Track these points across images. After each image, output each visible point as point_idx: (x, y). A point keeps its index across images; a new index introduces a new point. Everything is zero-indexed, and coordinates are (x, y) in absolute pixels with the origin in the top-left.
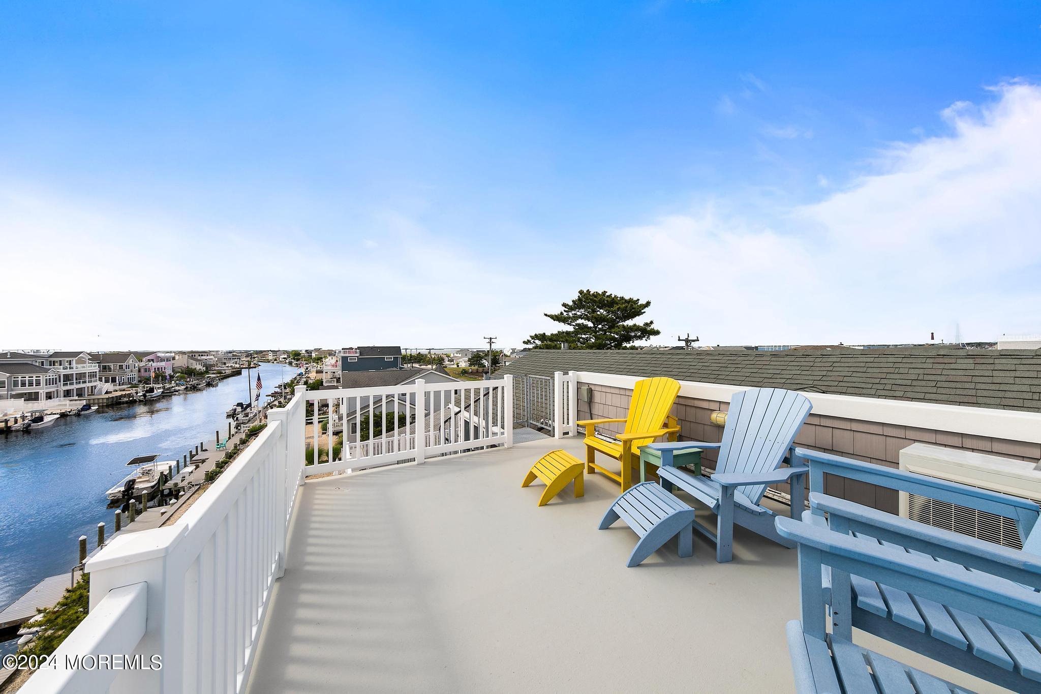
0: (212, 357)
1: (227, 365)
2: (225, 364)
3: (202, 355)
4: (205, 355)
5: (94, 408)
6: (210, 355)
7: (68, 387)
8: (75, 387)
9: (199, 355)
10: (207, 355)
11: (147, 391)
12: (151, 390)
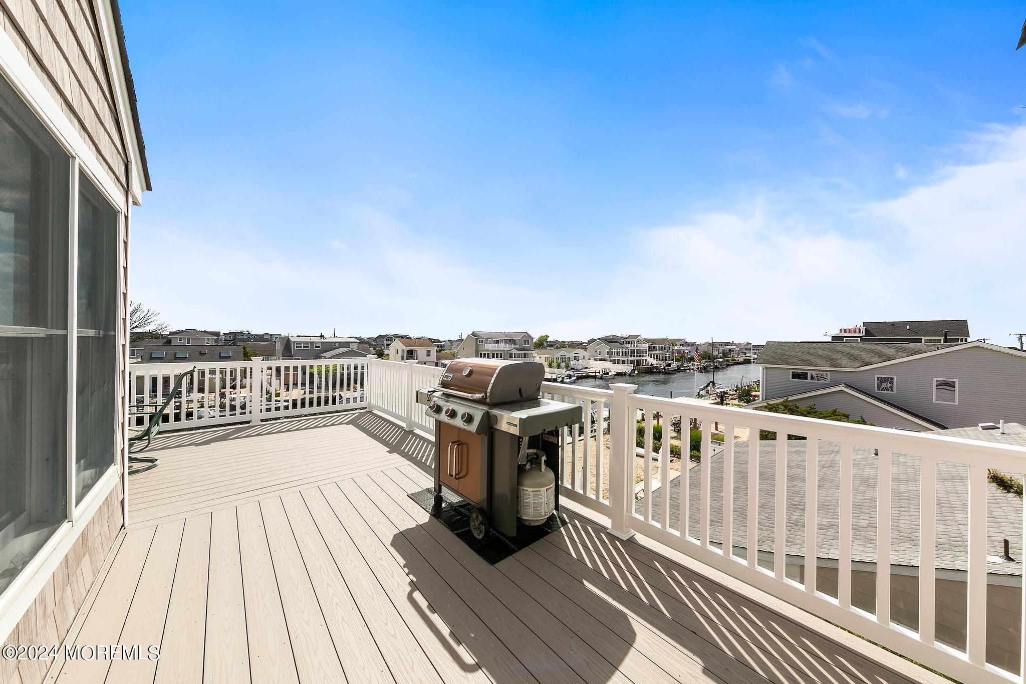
0: (735, 347)
1: (747, 355)
2: (745, 354)
3: (727, 345)
4: (729, 345)
5: (636, 372)
6: (733, 346)
7: (632, 358)
8: (635, 358)
9: (725, 345)
10: (731, 345)
11: (667, 366)
12: (669, 365)
